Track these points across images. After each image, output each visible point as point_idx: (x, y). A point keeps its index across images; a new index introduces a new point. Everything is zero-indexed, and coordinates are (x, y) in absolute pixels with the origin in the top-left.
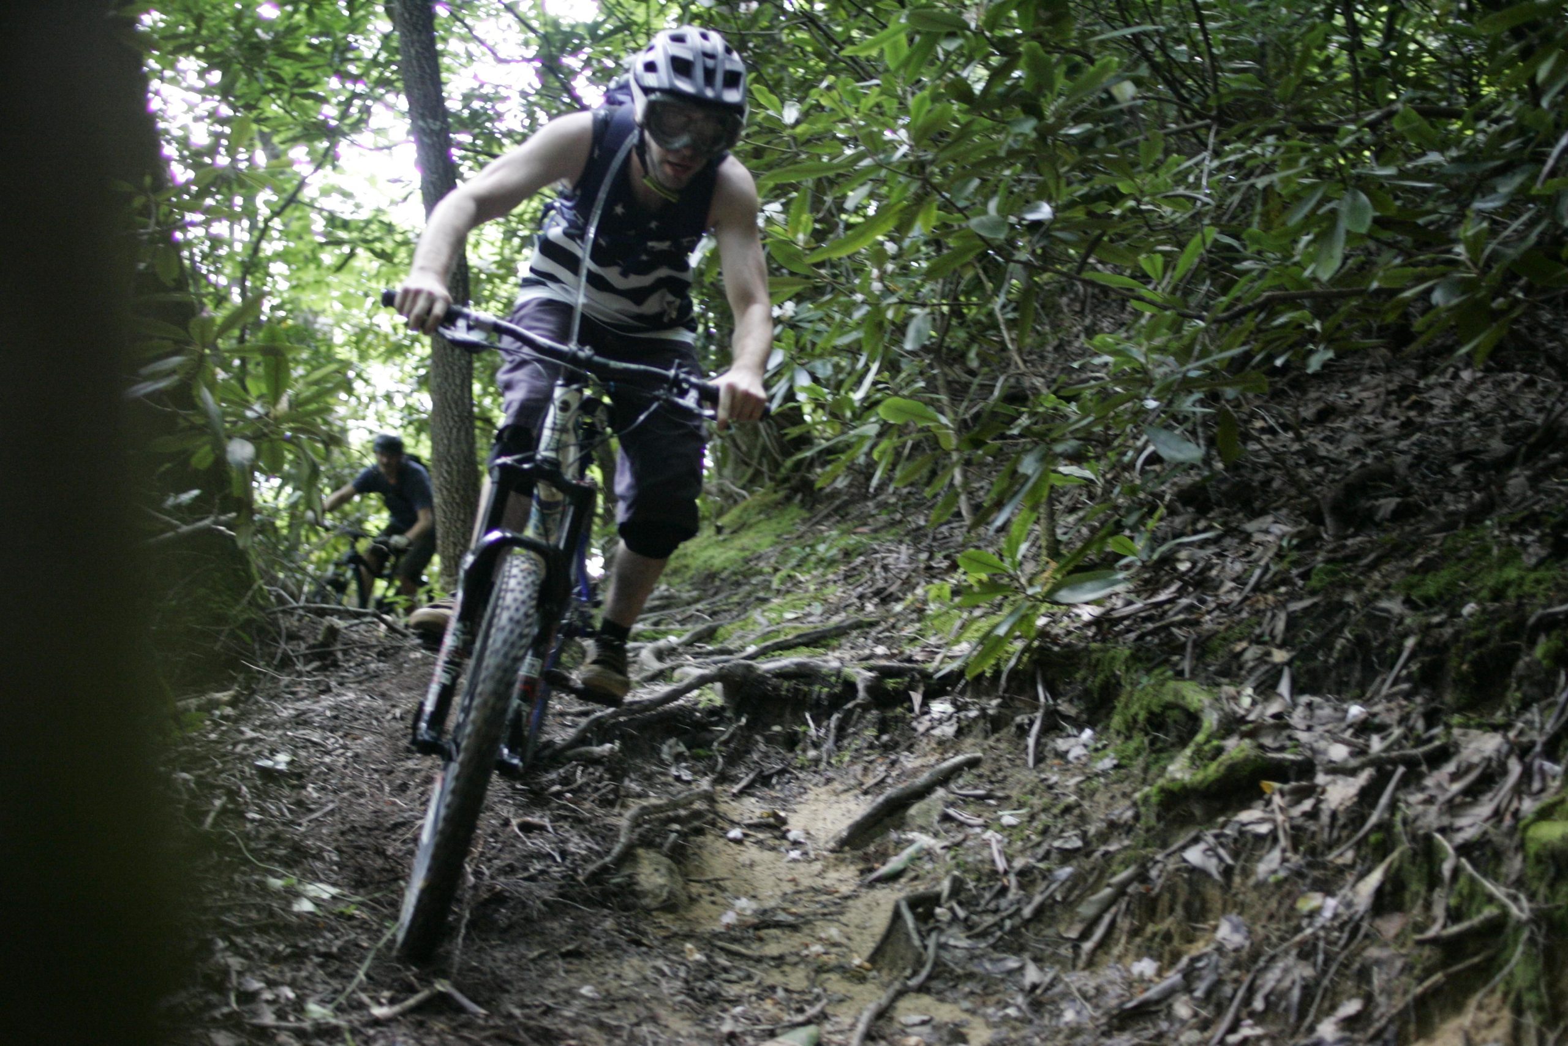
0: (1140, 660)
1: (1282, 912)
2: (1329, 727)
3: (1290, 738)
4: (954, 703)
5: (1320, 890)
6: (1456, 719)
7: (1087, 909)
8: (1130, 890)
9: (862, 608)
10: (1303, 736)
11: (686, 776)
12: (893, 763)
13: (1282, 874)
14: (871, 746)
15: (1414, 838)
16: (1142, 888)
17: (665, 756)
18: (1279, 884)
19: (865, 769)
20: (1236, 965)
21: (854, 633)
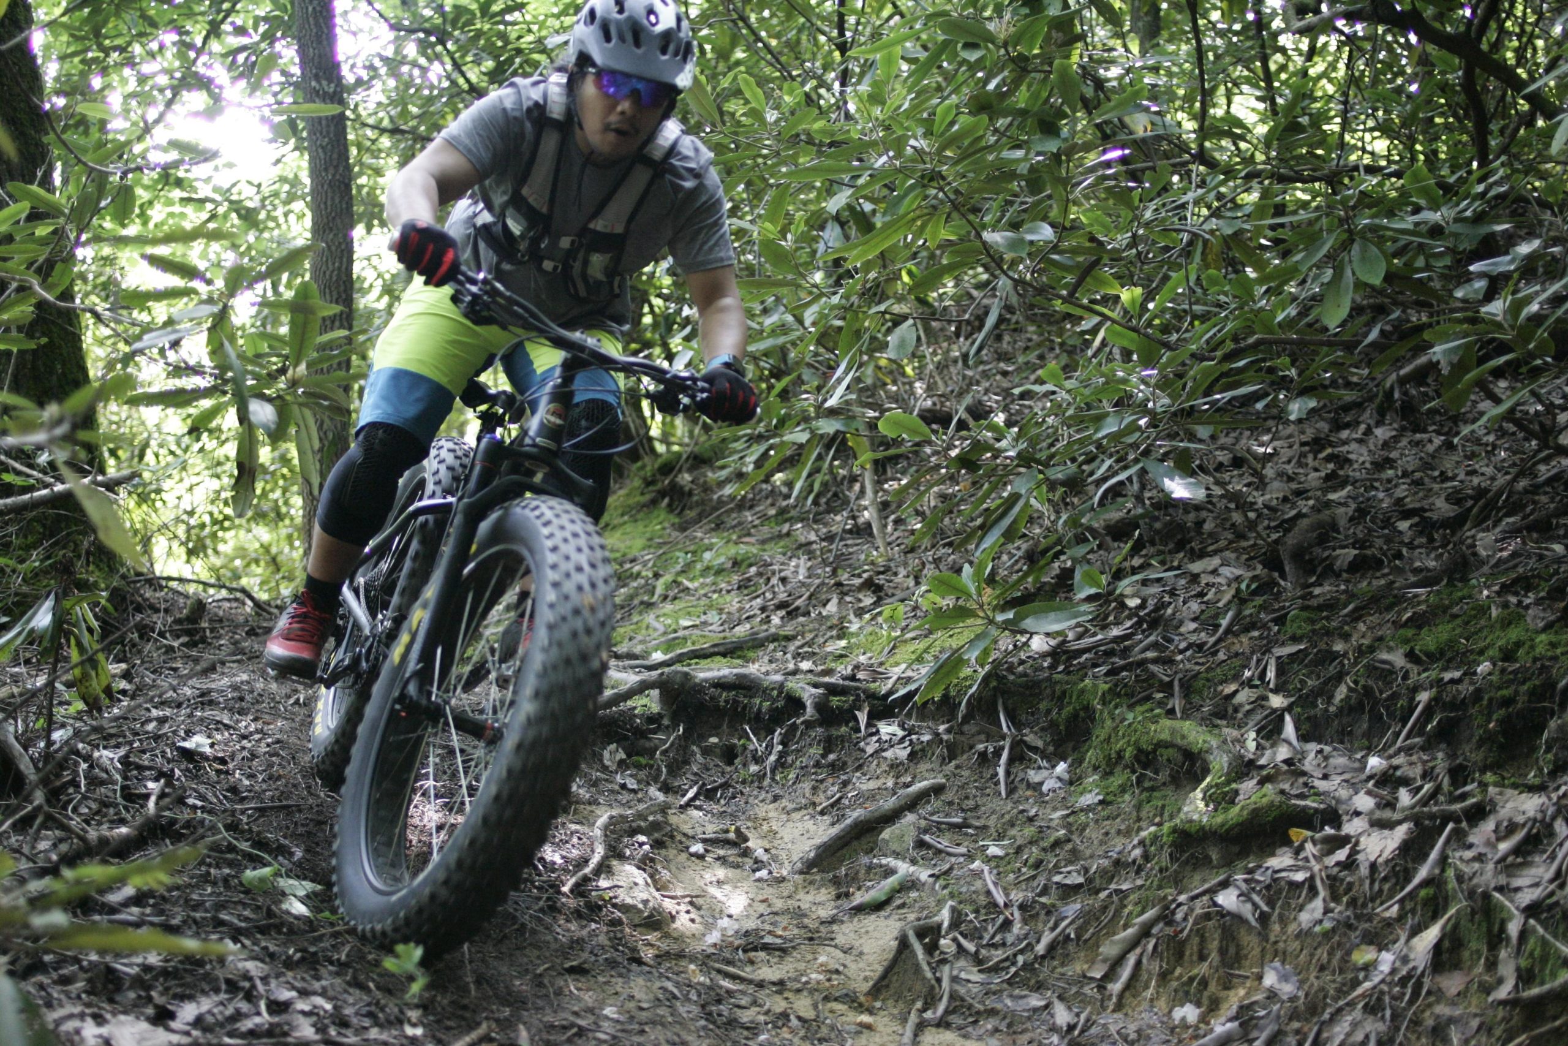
0: (1119, 695)
1: (1335, 962)
2: (1346, 776)
3: (1306, 784)
4: (902, 726)
5: (1371, 943)
6: (1489, 777)
7: (1109, 949)
8: (1154, 931)
9: (767, 620)
10: (1321, 785)
11: (632, 784)
12: (845, 784)
13: (1328, 925)
14: (817, 765)
15: (1471, 894)
16: (1170, 931)
17: (607, 763)
18: (1327, 935)
19: (814, 788)
20: (1294, 1015)
21: (771, 646)
